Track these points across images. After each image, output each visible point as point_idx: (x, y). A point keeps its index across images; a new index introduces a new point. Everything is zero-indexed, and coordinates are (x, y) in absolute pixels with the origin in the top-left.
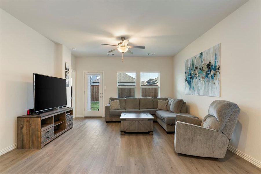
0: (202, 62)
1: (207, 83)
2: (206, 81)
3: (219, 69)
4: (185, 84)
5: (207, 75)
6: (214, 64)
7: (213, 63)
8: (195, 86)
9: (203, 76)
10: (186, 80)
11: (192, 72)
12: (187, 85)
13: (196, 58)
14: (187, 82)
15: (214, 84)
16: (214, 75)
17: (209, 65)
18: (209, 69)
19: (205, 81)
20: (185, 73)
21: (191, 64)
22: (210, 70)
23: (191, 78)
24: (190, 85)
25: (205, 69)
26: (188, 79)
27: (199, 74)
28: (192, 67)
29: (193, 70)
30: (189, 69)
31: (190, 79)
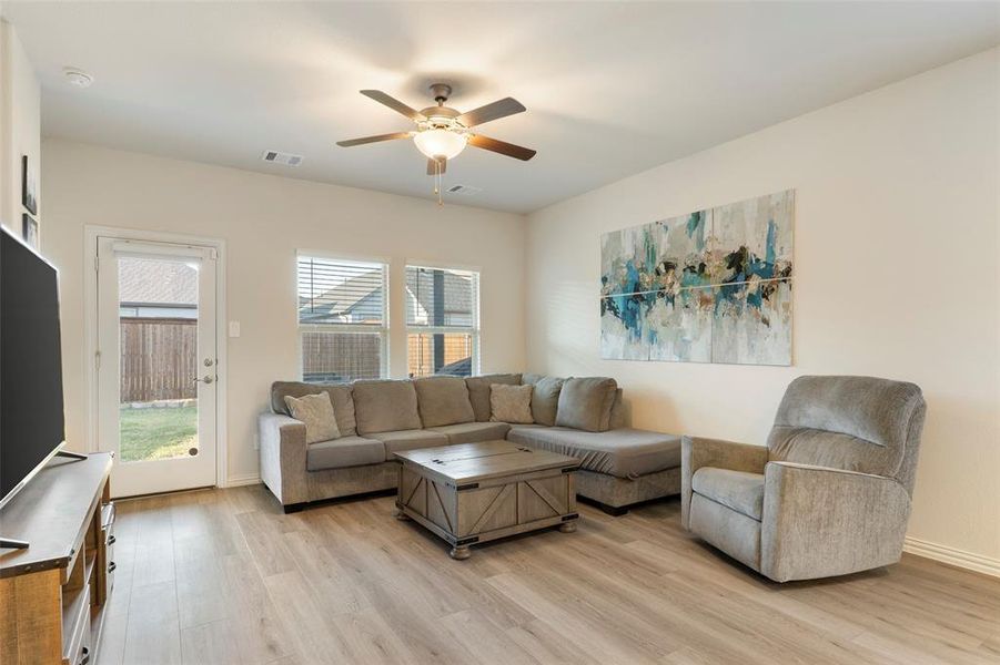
0: (701, 244)
1: (726, 321)
2: (720, 313)
3: (788, 272)
4: (603, 322)
5: (728, 292)
6: (763, 257)
7: (757, 250)
8: (661, 330)
9: (708, 295)
10: (607, 305)
11: (647, 279)
12: (618, 324)
13: (666, 228)
14: (616, 314)
15: (766, 322)
16: (765, 293)
17: (737, 260)
18: (739, 270)
19: (716, 313)
20: (604, 280)
21: (641, 246)
22: (742, 276)
23: (638, 299)
24: (635, 326)
25: (720, 272)
26: (620, 305)
27: (682, 285)
28: (643, 258)
29: (651, 269)
30: (629, 267)
31: (631, 305)
